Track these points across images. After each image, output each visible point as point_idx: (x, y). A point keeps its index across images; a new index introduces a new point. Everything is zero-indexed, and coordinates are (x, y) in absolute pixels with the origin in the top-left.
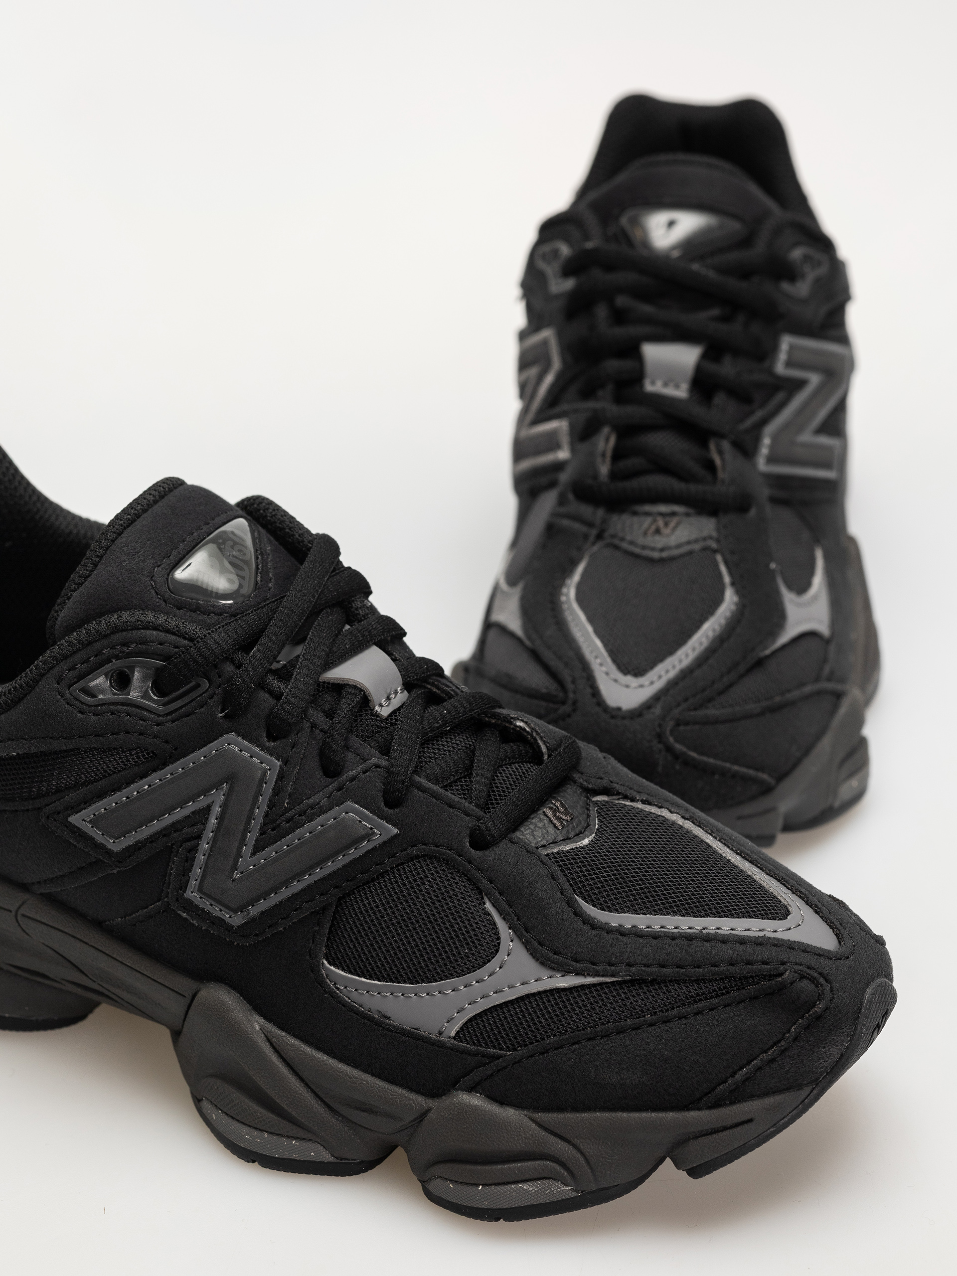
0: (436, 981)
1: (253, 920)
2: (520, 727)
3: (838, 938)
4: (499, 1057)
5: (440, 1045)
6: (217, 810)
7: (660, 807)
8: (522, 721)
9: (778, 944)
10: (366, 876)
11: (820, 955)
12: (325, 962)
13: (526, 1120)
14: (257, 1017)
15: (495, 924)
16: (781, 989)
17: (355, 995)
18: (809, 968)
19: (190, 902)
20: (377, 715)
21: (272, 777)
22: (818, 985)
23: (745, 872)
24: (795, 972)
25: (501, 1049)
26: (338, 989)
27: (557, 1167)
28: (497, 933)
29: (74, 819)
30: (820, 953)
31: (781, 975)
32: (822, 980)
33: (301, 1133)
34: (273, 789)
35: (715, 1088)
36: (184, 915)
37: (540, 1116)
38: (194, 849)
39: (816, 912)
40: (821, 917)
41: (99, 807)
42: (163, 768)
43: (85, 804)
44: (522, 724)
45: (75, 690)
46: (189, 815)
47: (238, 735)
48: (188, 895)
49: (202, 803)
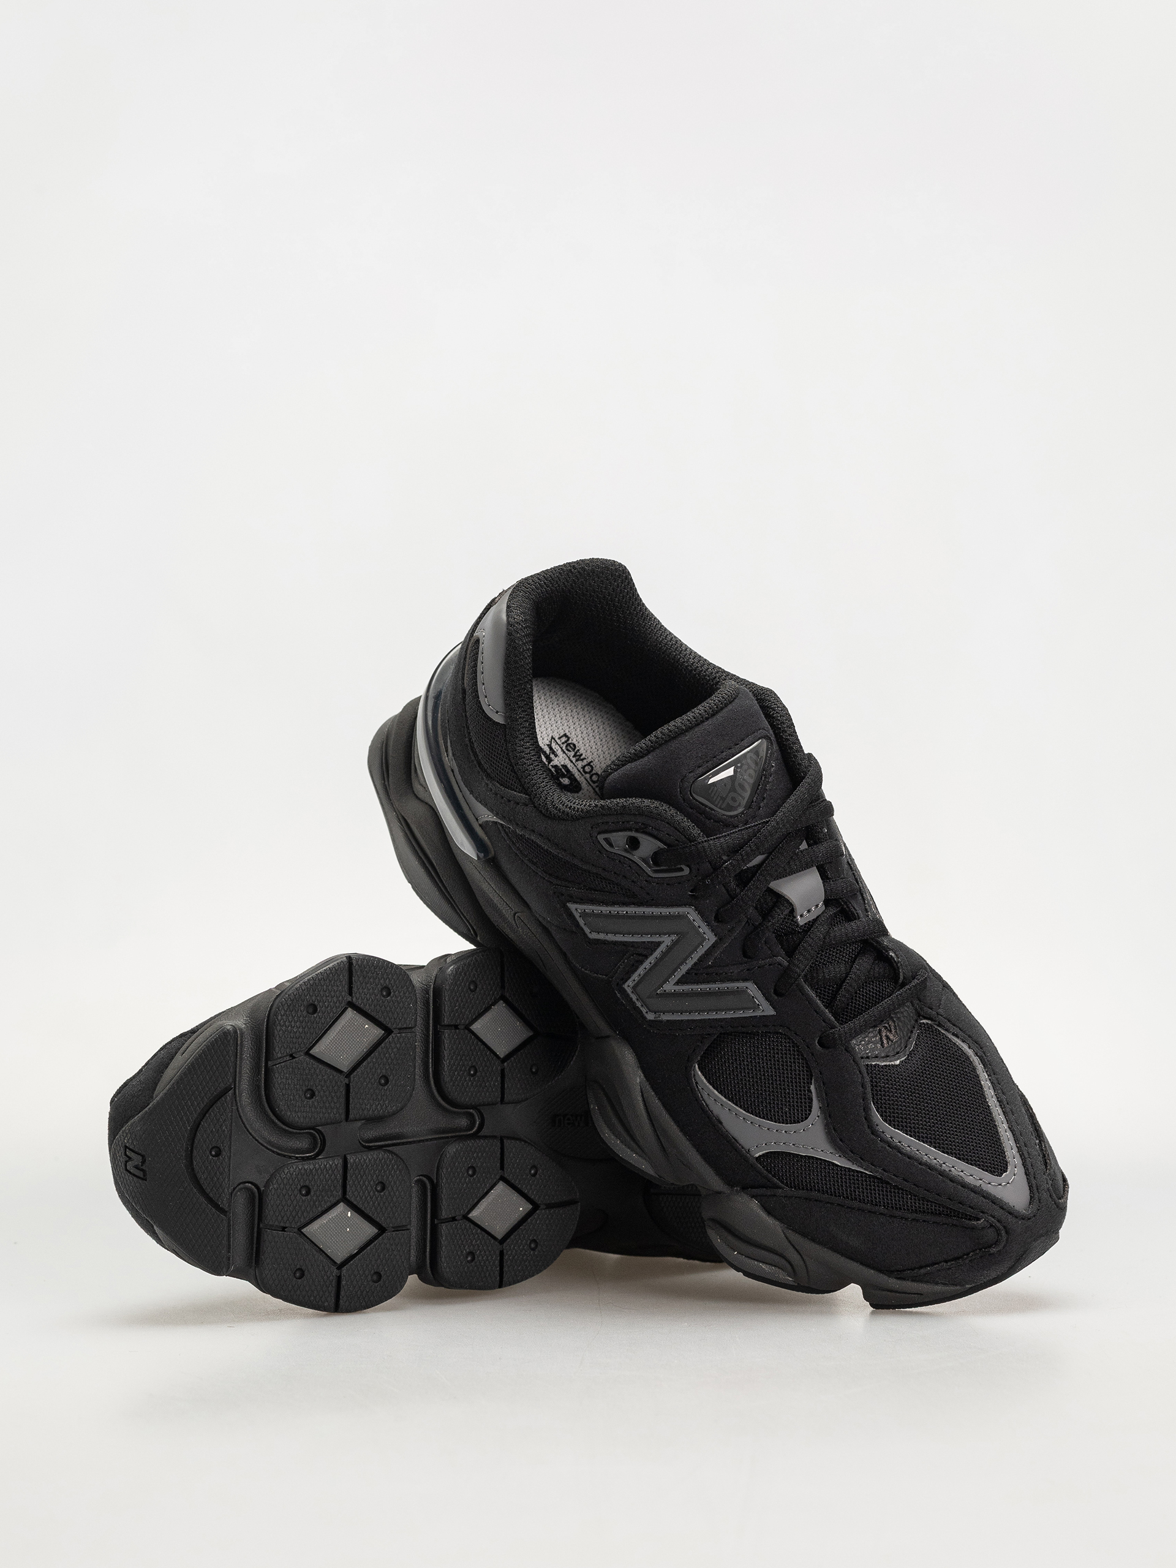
0: (760, 1117)
1: (661, 1021)
2: (891, 956)
3: (1031, 1199)
4: (779, 1187)
5: (746, 1160)
6: (663, 948)
7: (963, 1041)
8: (895, 953)
9: (987, 1196)
10: (744, 1030)
11: (1010, 1213)
12: (697, 1066)
13: (780, 1230)
14: (640, 1072)
15: (812, 1100)
16: (973, 1228)
17: (705, 1096)
18: (998, 1221)
19: (625, 991)
20: (796, 922)
21: (707, 945)
22: (999, 1234)
23: (995, 1121)
24: (988, 1221)
25: (783, 1183)
26: (698, 1087)
27: (787, 1265)
28: (811, 1107)
29: (572, 906)
30: (1011, 1212)
31: (978, 1219)
32: (1003, 1232)
33: (638, 1150)
34: (705, 951)
35: (904, 1271)
36: (619, 995)
37: (790, 1233)
38: (642, 962)
39: (1026, 1174)
40: (1027, 1178)
41: (589, 908)
42: (639, 906)
43: (581, 901)
44: (893, 955)
45: (601, 837)
46: (645, 942)
47: (696, 910)
48: (625, 986)
49: (656, 939)
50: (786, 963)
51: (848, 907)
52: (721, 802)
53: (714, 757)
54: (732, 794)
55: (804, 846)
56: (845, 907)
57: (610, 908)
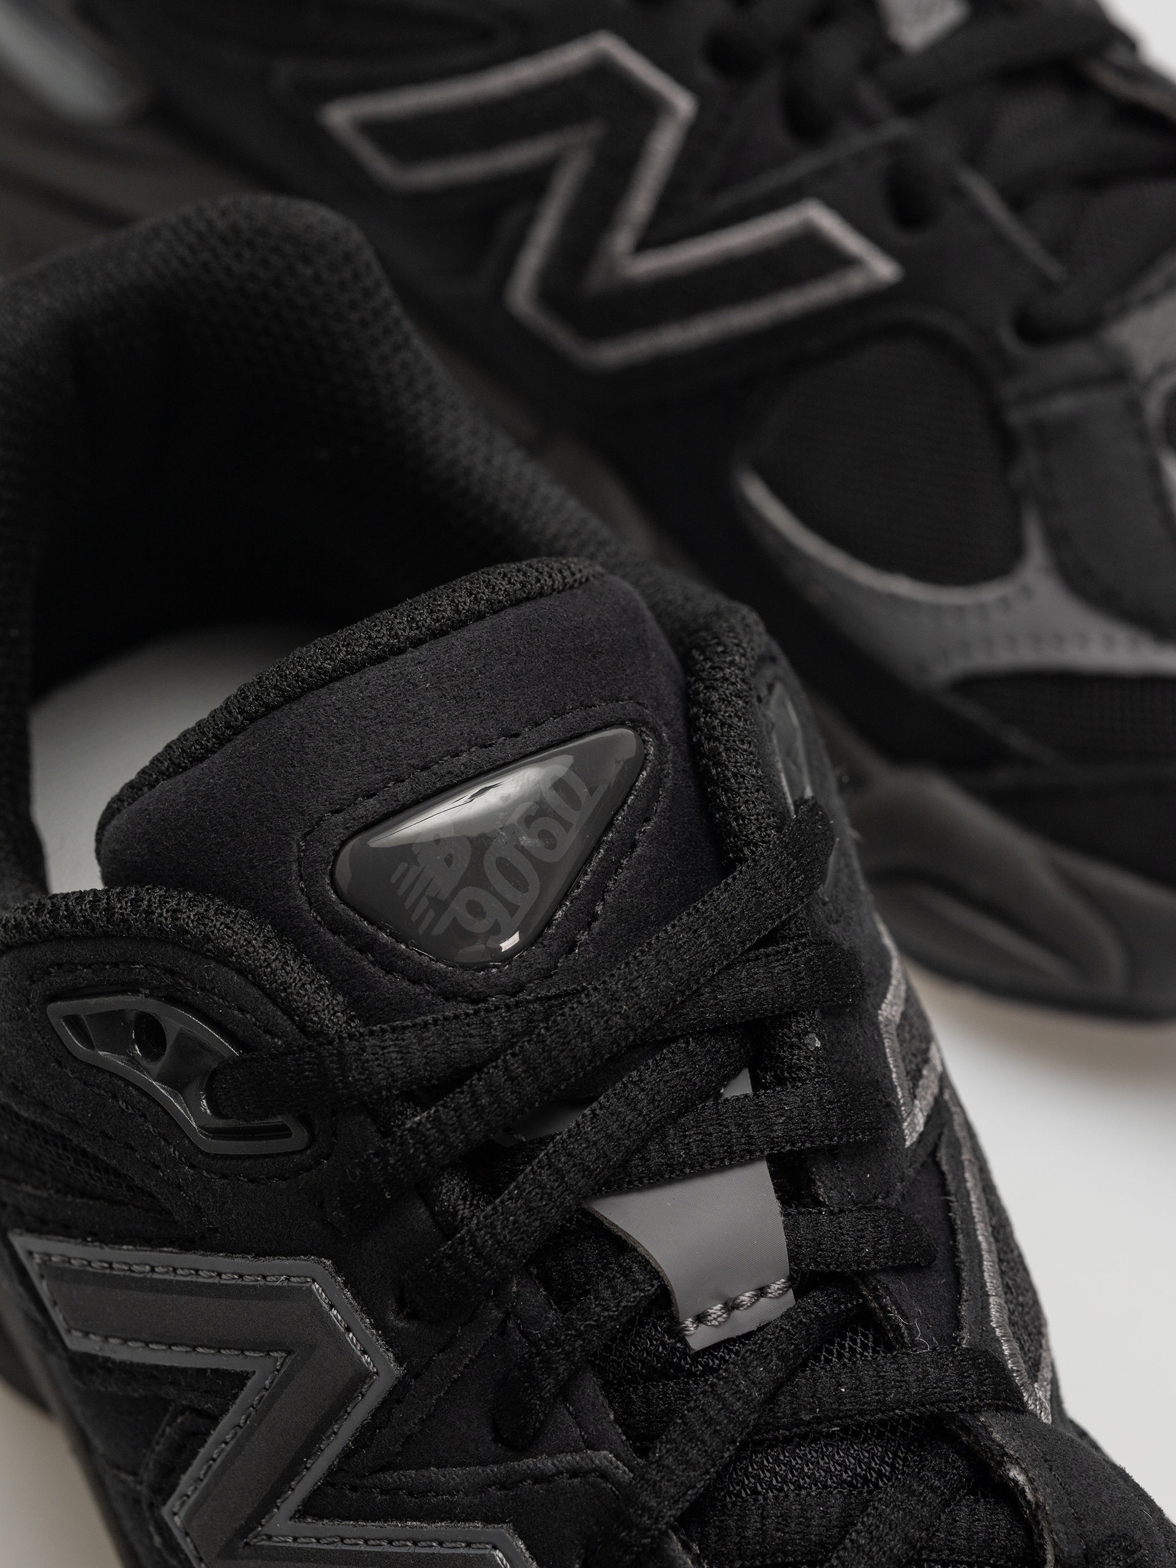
2: (1018, 1482)
6: (250, 1392)
21: (374, 1393)
29: (21, 1242)
42: (186, 1250)
43: (40, 1227)
44: (1021, 1478)
45: (57, 1010)
46: (204, 1371)
47: (338, 1273)
48: (165, 1512)
49: (229, 1361)
50: (623, 1473)
51: (883, 1308)
52: (431, 914)
53: (425, 768)
54: (471, 893)
55: (741, 1087)
56: (874, 1304)
57: (109, 1253)
